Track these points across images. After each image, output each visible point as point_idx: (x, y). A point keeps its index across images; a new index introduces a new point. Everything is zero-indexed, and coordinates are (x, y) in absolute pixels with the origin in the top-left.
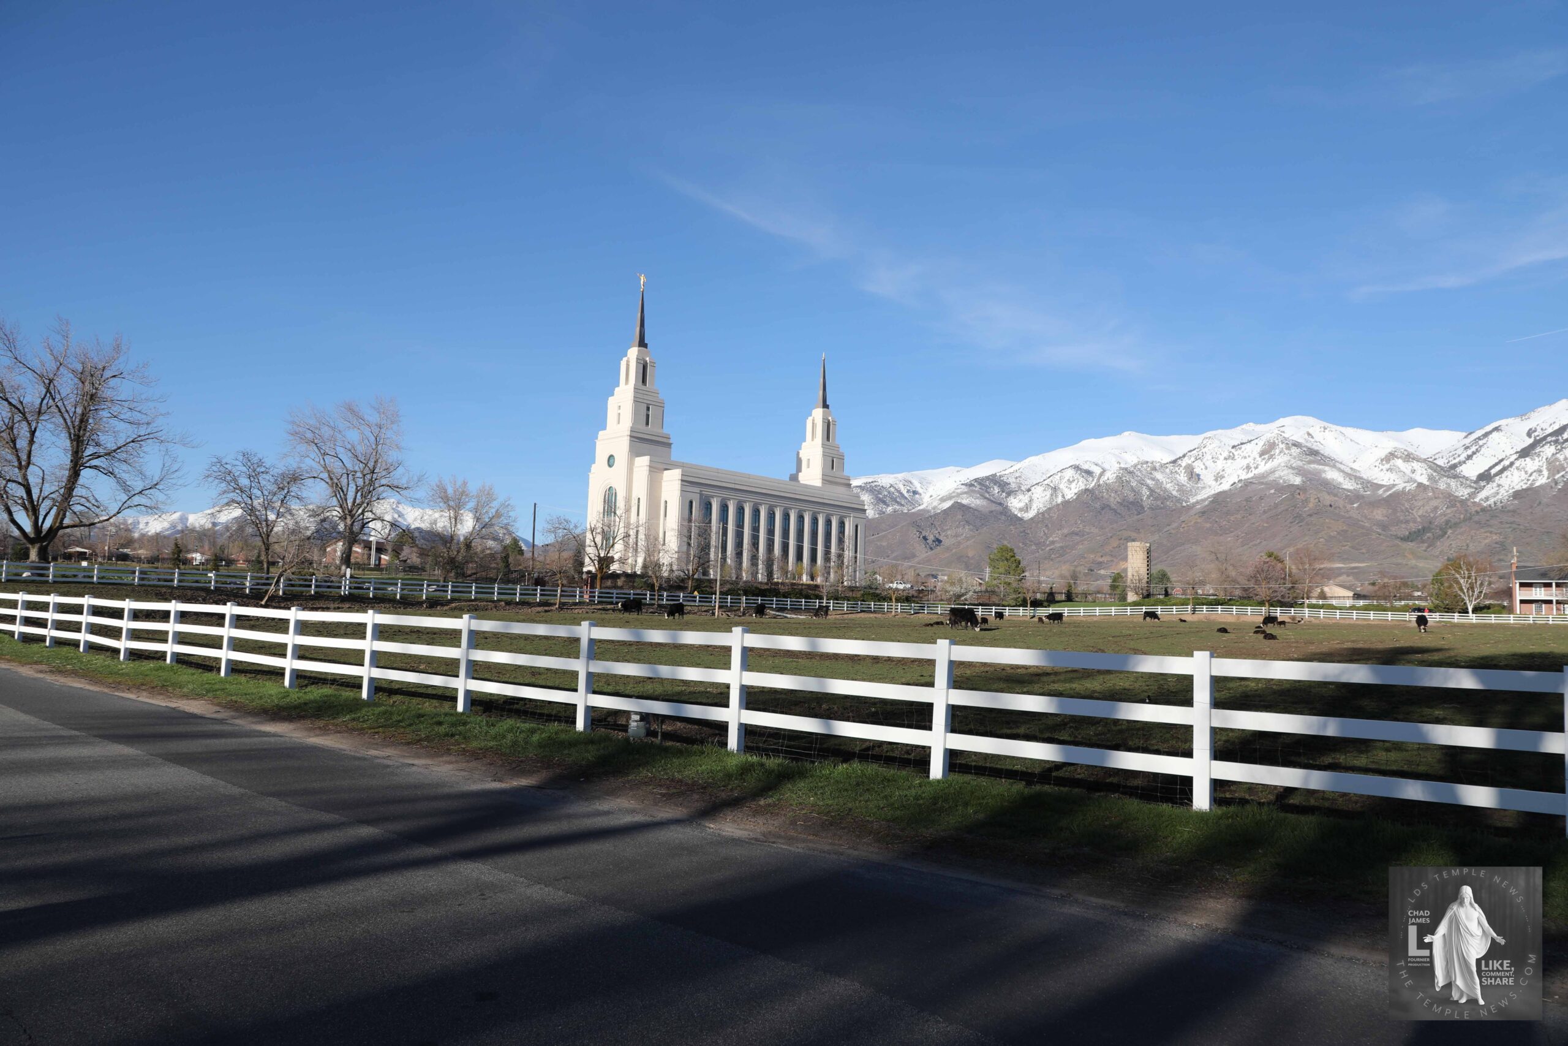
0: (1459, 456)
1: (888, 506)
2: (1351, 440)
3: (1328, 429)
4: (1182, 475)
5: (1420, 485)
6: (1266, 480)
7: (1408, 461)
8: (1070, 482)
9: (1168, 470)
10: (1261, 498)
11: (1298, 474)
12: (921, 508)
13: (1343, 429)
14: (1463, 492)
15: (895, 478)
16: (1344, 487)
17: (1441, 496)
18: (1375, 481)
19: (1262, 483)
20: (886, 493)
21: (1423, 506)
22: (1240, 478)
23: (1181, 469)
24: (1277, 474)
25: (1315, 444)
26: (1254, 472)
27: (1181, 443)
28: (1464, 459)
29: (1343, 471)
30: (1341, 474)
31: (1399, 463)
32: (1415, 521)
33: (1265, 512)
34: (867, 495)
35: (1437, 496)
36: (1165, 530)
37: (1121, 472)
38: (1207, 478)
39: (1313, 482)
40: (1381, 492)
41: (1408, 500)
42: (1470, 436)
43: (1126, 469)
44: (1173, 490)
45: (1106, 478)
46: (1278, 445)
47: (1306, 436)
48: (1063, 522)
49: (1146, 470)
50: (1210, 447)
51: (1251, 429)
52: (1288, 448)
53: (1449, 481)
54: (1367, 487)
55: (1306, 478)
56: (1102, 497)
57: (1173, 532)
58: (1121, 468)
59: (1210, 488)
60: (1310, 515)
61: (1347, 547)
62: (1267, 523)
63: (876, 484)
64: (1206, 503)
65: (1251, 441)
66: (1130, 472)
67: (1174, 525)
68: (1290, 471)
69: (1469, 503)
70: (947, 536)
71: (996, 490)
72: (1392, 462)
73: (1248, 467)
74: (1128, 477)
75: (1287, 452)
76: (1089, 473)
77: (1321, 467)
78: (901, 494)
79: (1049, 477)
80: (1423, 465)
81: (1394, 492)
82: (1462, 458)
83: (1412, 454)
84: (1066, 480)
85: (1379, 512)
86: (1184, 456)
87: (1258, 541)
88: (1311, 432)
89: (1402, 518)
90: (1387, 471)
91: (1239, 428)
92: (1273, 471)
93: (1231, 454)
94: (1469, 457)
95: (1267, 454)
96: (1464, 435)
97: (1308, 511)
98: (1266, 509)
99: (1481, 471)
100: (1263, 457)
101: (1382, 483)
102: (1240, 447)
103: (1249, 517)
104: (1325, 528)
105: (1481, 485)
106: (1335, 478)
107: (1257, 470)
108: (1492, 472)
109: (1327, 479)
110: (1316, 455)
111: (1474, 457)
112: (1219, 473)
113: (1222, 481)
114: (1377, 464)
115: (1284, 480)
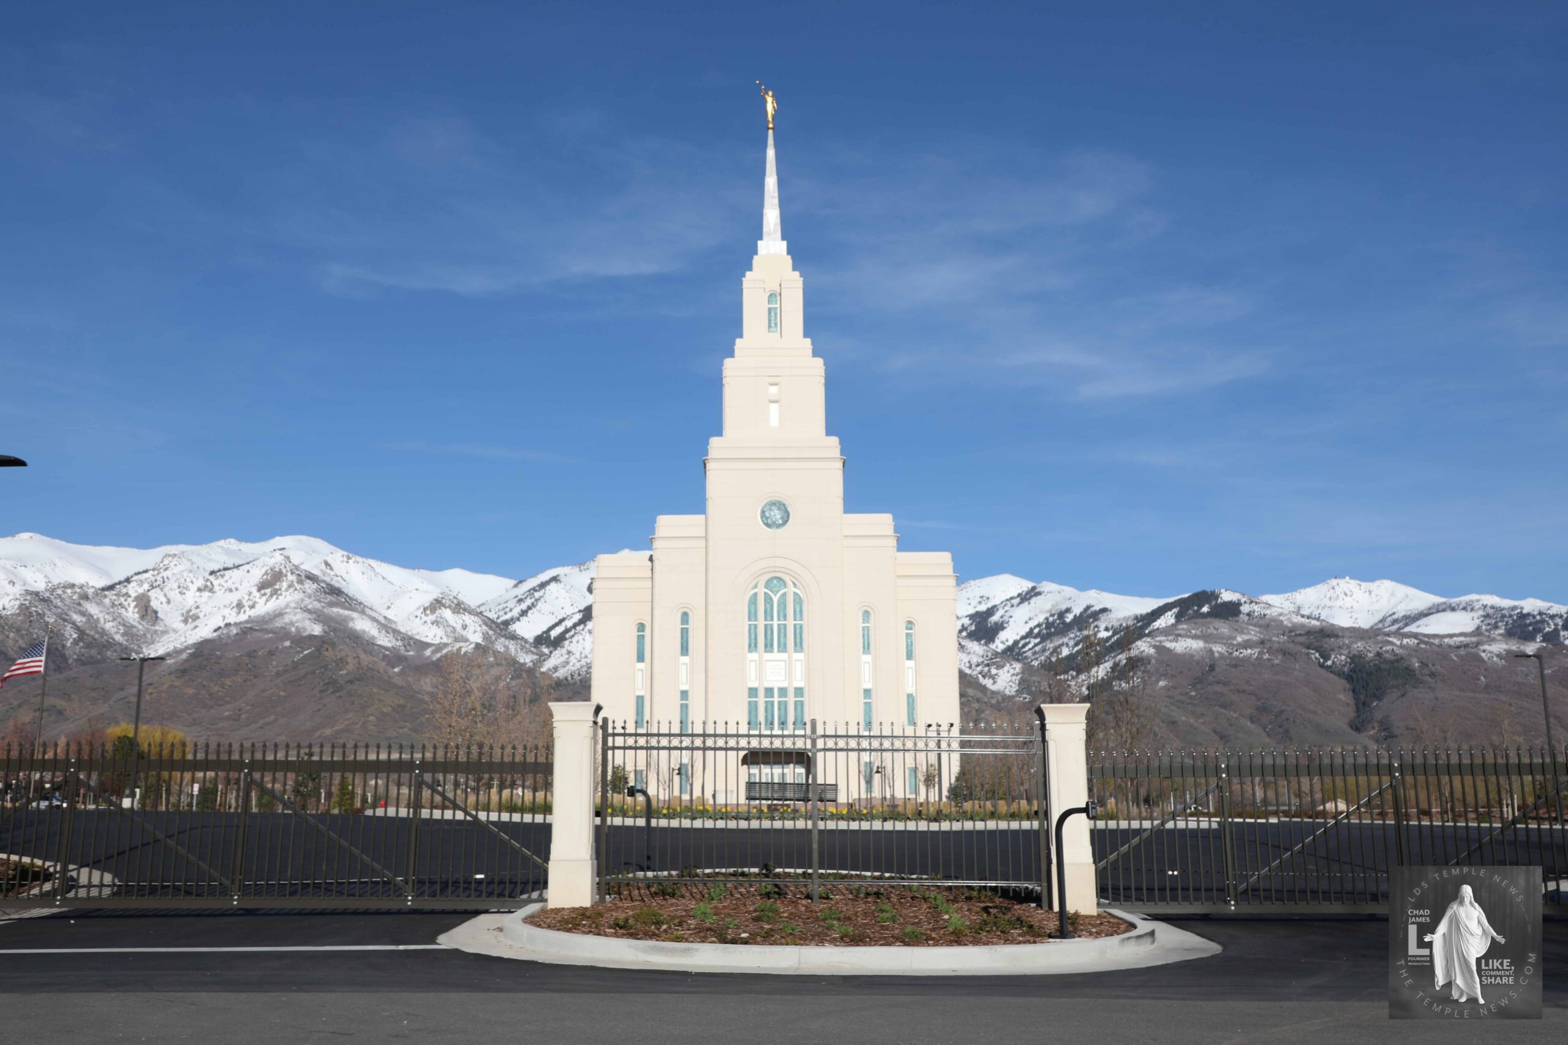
0: (511, 610)
2: (383, 578)
3: (353, 559)
4: (131, 609)
5: (478, 646)
6: (271, 626)
7: (459, 613)
9: (107, 601)
10: (271, 653)
13: (372, 562)
14: (526, 659)
16: (379, 643)
17: (504, 662)
18: (417, 637)
19: (267, 631)
21: (483, 674)
22: (227, 621)
23: (127, 599)
24: (287, 619)
25: (335, 578)
26: (249, 613)
27: (120, 561)
28: (517, 615)
29: (374, 620)
30: (375, 624)
31: (447, 613)
33: (278, 674)
35: (499, 662)
37: (28, 598)
38: (170, 617)
39: (338, 634)
40: (428, 652)
41: (464, 666)
42: (520, 585)
43: (37, 595)
44: (116, 633)
46: (286, 576)
47: (323, 566)
49: (70, 597)
50: (176, 570)
51: (234, 548)
52: (300, 582)
53: (507, 643)
54: (410, 645)
55: (329, 627)
58: (27, 593)
59: (177, 633)
60: (351, 682)
61: (406, 730)
62: (284, 691)
64: (184, 656)
65: (240, 566)
66: (45, 600)
67: (132, 689)
68: (306, 615)
69: (538, 675)
72: (438, 612)
73: (240, 606)
74: (39, 608)
75: (298, 586)
77: (347, 612)
80: (476, 619)
81: (446, 655)
82: (515, 613)
83: (463, 603)
85: (428, 680)
87: (273, 717)
88: (330, 561)
90: (433, 624)
91: (215, 545)
92: (279, 614)
93: (209, 584)
94: (524, 613)
95: (268, 587)
96: (514, 582)
97: (347, 674)
98: (281, 669)
99: (539, 632)
100: (263, 592)
101: (428, 640)
102: (222, 573)
103: (254, 680)
104: (376, 702)
105: (546, 651)
106: (367, 630)
107: (253, 610)
108: (554, 634)
109: (356, 630)
110: (337, 595)
111: (530, 612)
112: (190, 610)
113: (197, 623)
114: (419, 613)
115: (297, 627)
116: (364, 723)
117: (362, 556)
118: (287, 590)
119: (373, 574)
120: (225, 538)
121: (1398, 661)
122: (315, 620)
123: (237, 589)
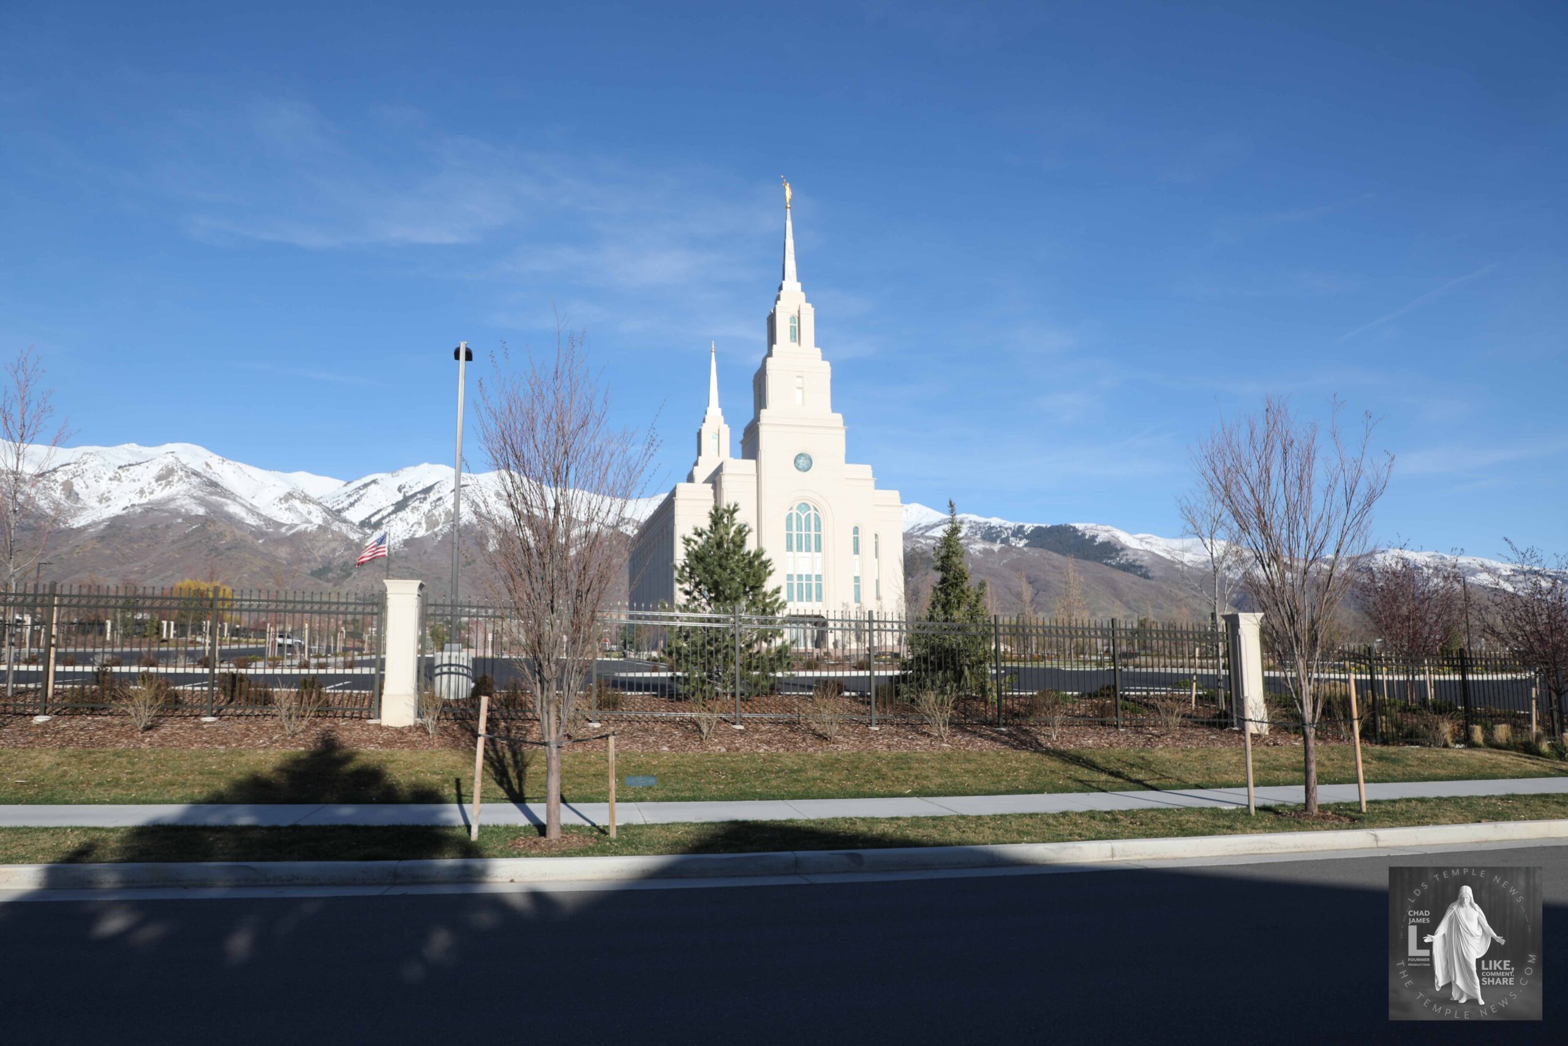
0: (342, 502)
4: (58, 491)
5: (320, 527)
6: (166, 507)
7: (305, 503)
9: (40, 484)
10: (168, 527)
14: (355, 537)
16: (247, 522)
17: (338, 538)
18: (276, 519)
19: (164, 511)
21: (323, 546)
22: (132, 503)
23: (58, 485)
24: (178, 503)
25: (214, 475)
26: (149, 497)
28: (347, 506)
30: (244, 509)
31: (297, 503)
32: (315, 561)
33: (173, 542)
35: (335, 538)
38: (89, 498)
39: (217, 514)
40: (283, 530)
41: (310, 540)
42: (349, 485)
44: (48, 508)
46: (177, 472)
47: (204, 466)
50: (92, 464)
52: (188, 477)
53: (340, 525)
54: (270, 524)
55: (210, 509)
60: (229, 549)
62: (179, 554)
64: (102, 527)
65: (141, 463)
67: (65, 550)
68: (193, 500)
72: (290, 502)
73: (142, 492)
75: (186, 480)
77: (223, 500)
80: (318, 507)
81: (297, 532)
82: (346, 504)
83: (308, 496)
85: (283, 550)
88: (209, 463)
89: (304, 557)
90: (286, 510)
91: (122, 447)
92: (172, 499)
93: (117, 475)
94: (352, 505)
95: (163, 480)
96: (344, 483)
97: (226, 543)
98: (176, 538)
99: (363, 519)
100: (159, 483)
101: (283, 521)
102: (127, 468)
103: (156, 546)
104: (248, 564)
105: (369, 531)
106: (237, 513)
107: (152, 495)
108: (374, 520)
109: (229, 513)
110: (215, 487)
111: (356, 504)
112: (104, 494)
113: (109, 503)
114: (276, 502)
115: (186, 509)
116: (240, 578)
117: (232, 460)
118: (178, 482)
119: (241, 473)
120: (129, 442)
121: (923, 553)
122: (199, 504)
123: (139, 480)
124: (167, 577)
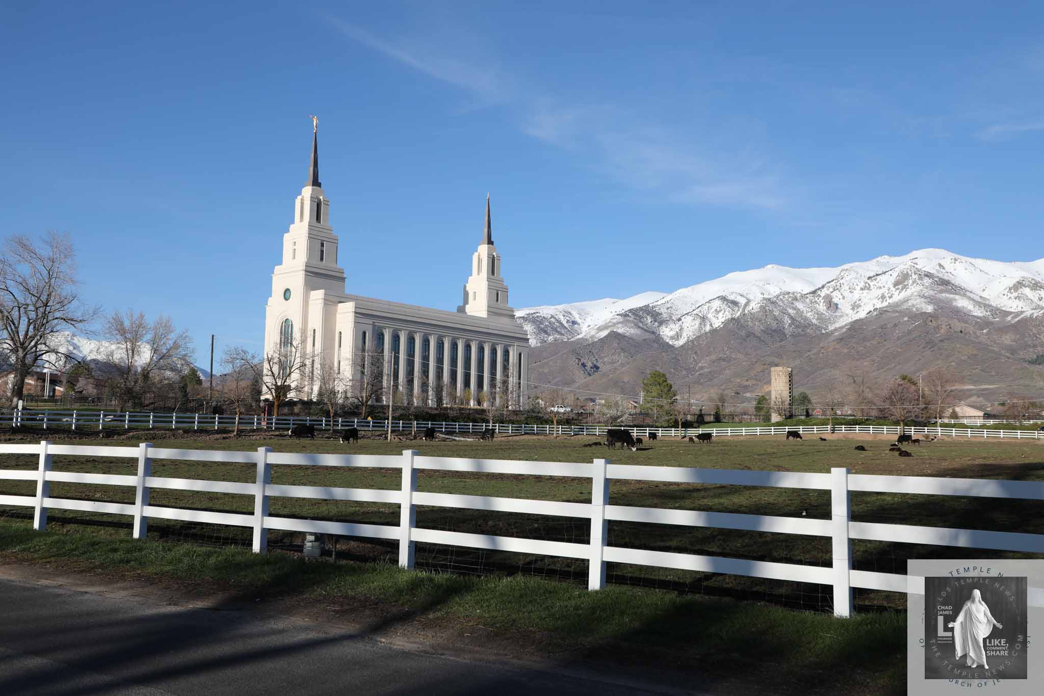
1: (549, 335)
2: (981, 271)
3: (959, 260)
4: (821, 304)
6: (900, 308)
7: (1036, 289)
8: (717, 312)
9: (808, 300)
10: (895, 325)
11: (929, 303)
12: (580, 336)
13: (973, 260)
15: (556, 309)
16: (974, 314)
18: (1004, 308)
19: (897, 311)
20: (547, 323)
22: (875, 307)
23: (820, 299)
24: (910, 303)
25: (947, 274)
26: (888, 301)
27: (820, 275)
29: (973, 300)
30: (971, 302)
31: (1027, 291)
33: (898, 338)
34: (529, 326)
36: (806, 355)
37: (765, 302)
38: (845, 307)
39: (943, 310)
40: (1009, 318)
41: (1035, 326)
43: (769, 299)
44: (813, 318)
45: (751, 308)
46: (911, 276)
47: (938, 267)
48: (711, 349)
49: (788, 300)
50: (847, 278)
51: (886, 261)
52: (921, 278)
54: (997, 314)
55: (938, 306)
56: (747, 326)
57: (812, 356)
58: (764, 299)
59: (847, 316)
60: (942, 341)
61: (977, 370)
62: (901, 348)
63: (537, 314)
64: (844, 330)
65: (886, 272)
66: (773, 303)
67: (814, 351)
68: (923, 300)
70: (604, 363)
71: (649, 320)
72: (1020, 290)
73: (883, 297)
74: (771, 307)
75: (919, 282)
76: (735, 303)
77: (952, 296)
78: (561, 324)
79: (698, 307)
81: (1022, 319)
83: (1039, 282)
84: (713, 310)
85: (1007, 336)
86: (823, 287)
87: (893, 365)
88: (942, 264)
89: (1029, 342)
90: (1016, 298)
91: (875, 260)
92: (906, 300)
95: (900, 284)
97: (940, 336)
98: (900, 335)
100: (897, 287)
101: (1010, 309)
102: (875, 278)
103: (885, 343)
104: (956, 353)
106: (965, 306)
107: (891, 299)
109: (957, 307)
110: (946, 285)
112: (856, 302)
113: (858, 310)
114: (1006, 292)
115: (917, 308)
117: (964, 256)
119: (973, 268)
120: (882, 255)
122: (929, 302)
123: (884, 287)
124: (890, 369)
